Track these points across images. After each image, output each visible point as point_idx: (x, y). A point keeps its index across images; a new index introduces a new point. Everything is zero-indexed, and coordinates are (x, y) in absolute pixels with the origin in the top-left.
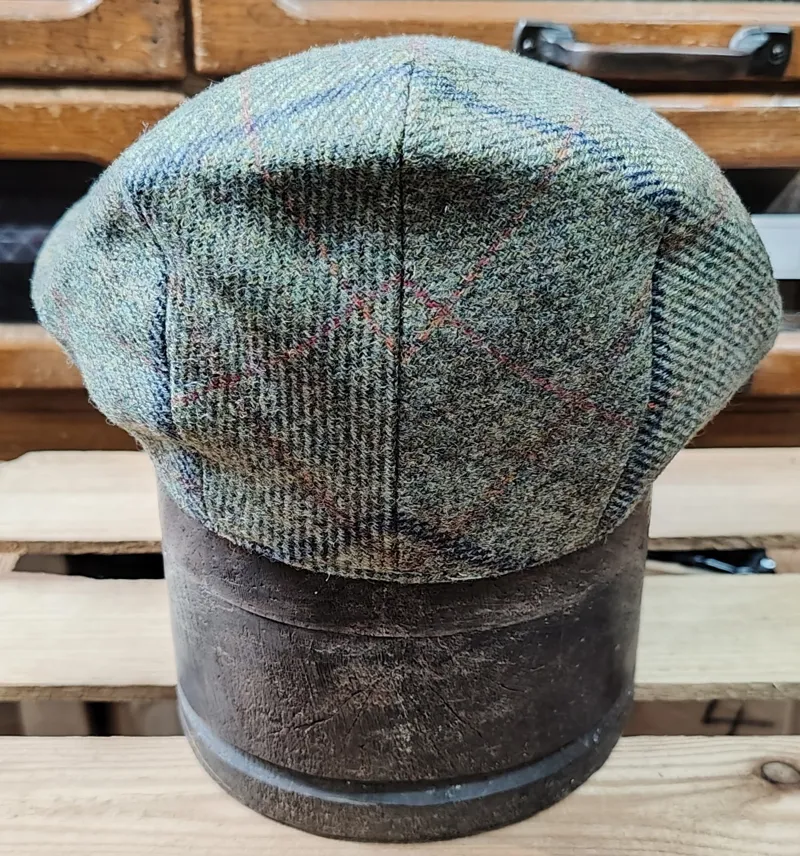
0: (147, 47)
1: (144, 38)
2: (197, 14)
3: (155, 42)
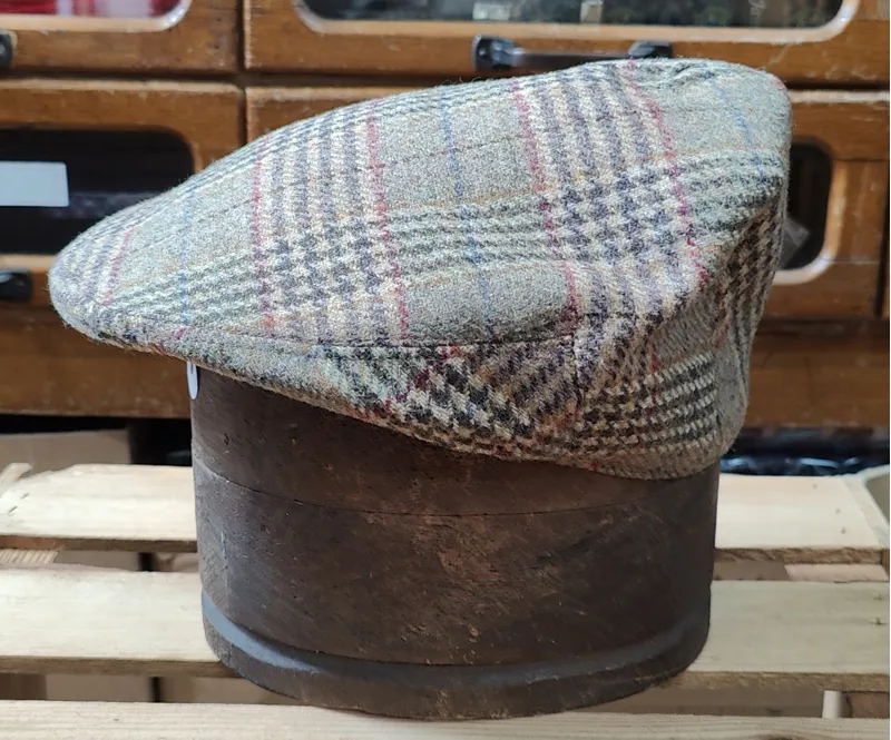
0: (211, 52)
1: (209, 45)
2: (247, 29)
3: (217, 47)
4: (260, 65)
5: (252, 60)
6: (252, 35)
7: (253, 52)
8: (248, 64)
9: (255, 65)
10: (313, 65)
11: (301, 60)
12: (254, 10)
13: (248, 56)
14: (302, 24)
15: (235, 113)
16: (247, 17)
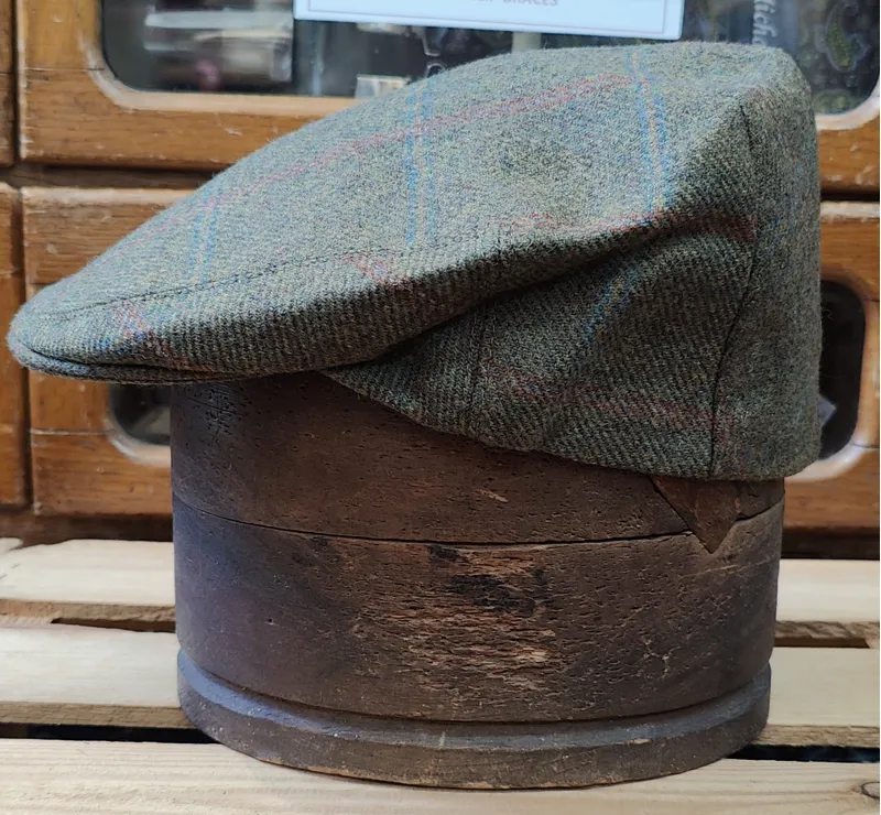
4: (41, 153)
5: (29, 146)
6: (29, 110)
7: (31, 136)
8: (24, 152)
9: (33, 152)
10: (118, 154)
11: (100, 147)
12: (31, 75)
13: (24, 140)
14: (101, 94)
15: (7, 223)
16: (22, 84)
